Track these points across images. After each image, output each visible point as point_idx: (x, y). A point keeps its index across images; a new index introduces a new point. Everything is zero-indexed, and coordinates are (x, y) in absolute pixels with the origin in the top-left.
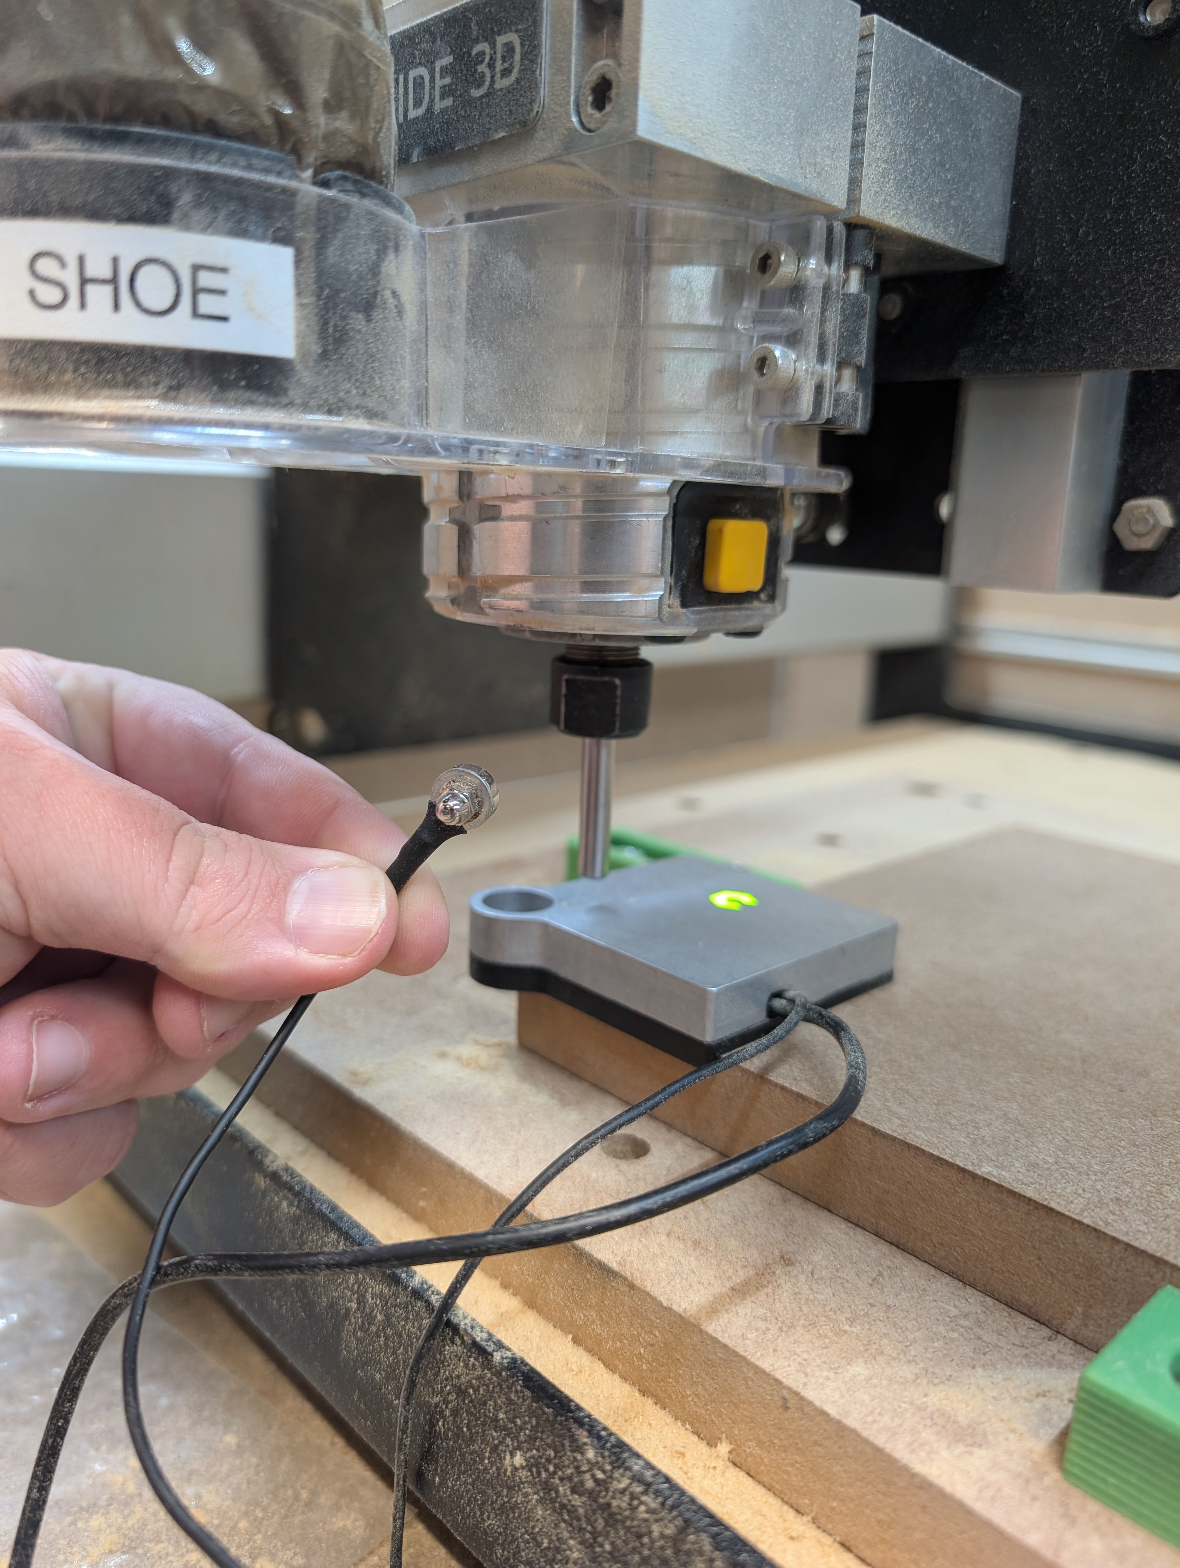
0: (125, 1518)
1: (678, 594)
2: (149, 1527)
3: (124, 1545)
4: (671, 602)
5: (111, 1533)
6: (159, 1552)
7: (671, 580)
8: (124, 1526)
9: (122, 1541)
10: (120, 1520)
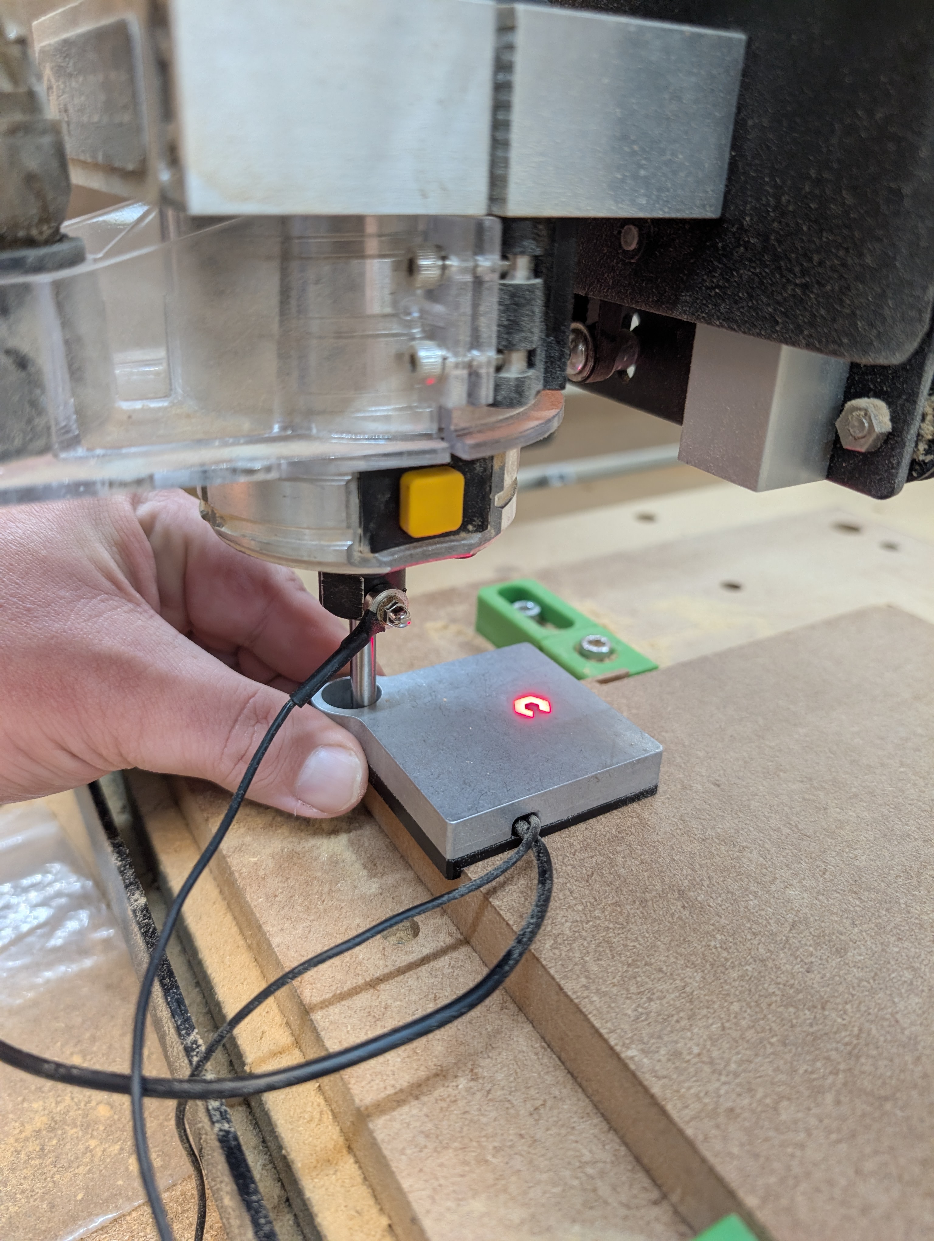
0: (57, 1103)
1: (367, 542)
2: (70, 1114)
3: (50, 1126)
4: (361, 549)
5: (44, 1115)
6: (72, 1135)
7: (360, 531)
8: (54, 1111)
9: (49, 1122)
10: (53, 1105)
